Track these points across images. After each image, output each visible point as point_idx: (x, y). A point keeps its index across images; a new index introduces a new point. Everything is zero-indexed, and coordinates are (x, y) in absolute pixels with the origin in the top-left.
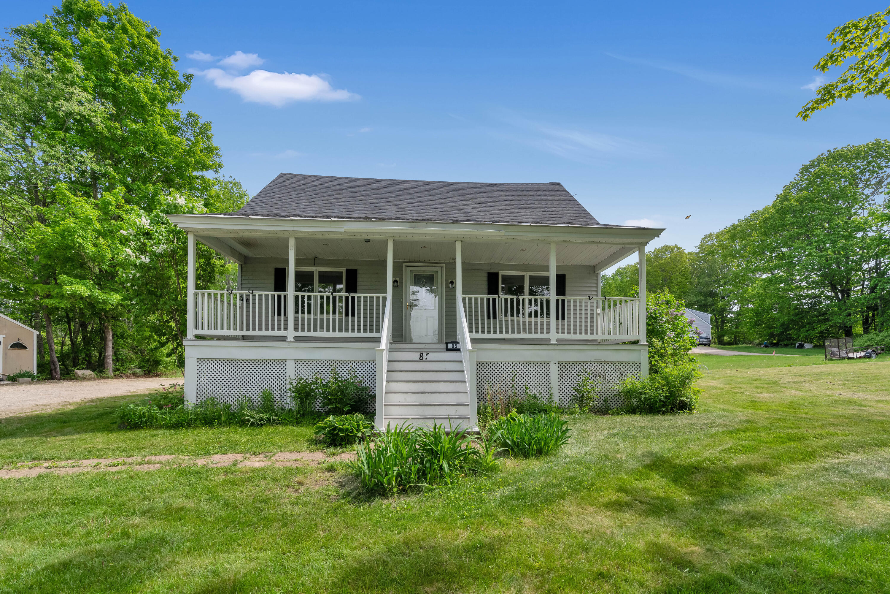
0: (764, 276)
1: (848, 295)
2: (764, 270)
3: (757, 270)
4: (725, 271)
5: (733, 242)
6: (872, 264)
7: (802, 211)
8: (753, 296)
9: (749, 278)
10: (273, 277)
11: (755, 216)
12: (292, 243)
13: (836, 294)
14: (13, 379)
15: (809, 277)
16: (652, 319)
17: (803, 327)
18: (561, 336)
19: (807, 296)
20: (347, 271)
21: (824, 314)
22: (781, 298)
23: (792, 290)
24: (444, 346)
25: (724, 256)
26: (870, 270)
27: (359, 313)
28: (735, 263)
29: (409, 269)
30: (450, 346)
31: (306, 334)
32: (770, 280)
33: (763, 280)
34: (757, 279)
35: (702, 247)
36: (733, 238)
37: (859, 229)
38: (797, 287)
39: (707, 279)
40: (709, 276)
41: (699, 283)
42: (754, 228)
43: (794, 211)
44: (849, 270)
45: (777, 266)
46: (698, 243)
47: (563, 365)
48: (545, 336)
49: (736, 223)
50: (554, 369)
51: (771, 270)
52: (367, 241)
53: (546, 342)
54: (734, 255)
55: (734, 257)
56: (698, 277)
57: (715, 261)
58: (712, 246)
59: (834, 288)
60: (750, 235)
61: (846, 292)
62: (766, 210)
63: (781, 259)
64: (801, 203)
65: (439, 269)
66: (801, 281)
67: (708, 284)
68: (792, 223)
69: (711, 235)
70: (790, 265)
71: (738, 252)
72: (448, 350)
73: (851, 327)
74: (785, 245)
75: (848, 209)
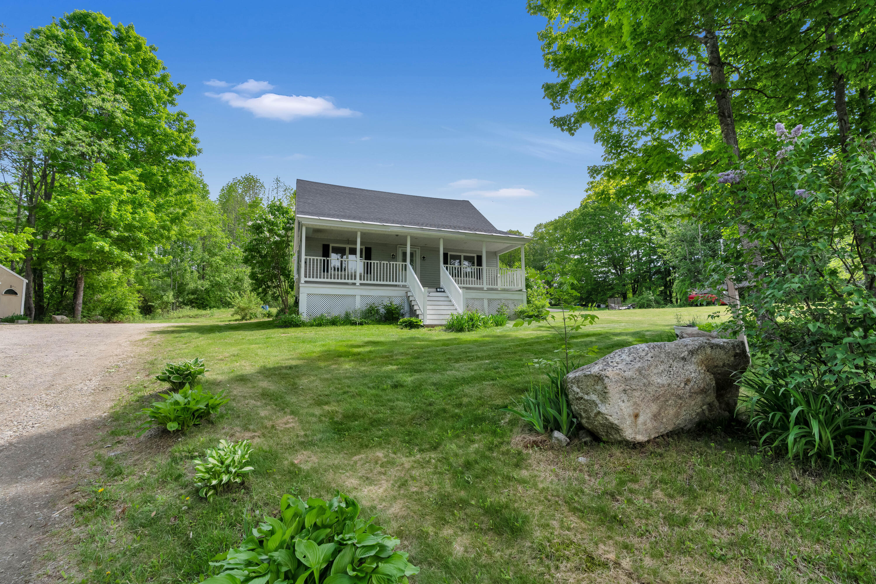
0: (576, 257)
1: (624, 272)
2: (576, 253)
3: (571, 252)
4: (551, 251)
5: (556, 231)
6: (635, 253)
7: (595, 215)
8: (569, 271)
9: (567, 258)
10: (322, 249)
11: (569, 214)
12: (359, 234)
13: (617, 271)
14: (12, 320)
15: (600, 260)
16: (527, 279)
17: (600, 293)
18: (488, 286)
19: (601, 272)
20: (366, 248)
21: (610, 285)
22: (586, 272)
23: (592, 268)
24: (435, 290)
25: (550, 242)
26: (634, 256)
27: (374, 273)
28: (557, 247)
29: (400, 249)
30: (438, 290)
31: (365, 282)
32: (578, 260)
33: (575, 260)
34: (571, 259)
35: (535, 233)
36: (555, 229)
37: (626, 231)
38: (595, 266)
39: (539, 257)
40: (541, 254)
41: (534, 260)
42: (568, 223)
43: (591, 215)
44: (623, 256)
45: (583, 251)
46: (532, 230)
47: (490, 300)
48: (481, 286)
49: (557, 218)
50: (486, 302)
51: (579, 253)
52: (397, 235)
53: (482, 289)
54: (557, 241)
55: (557, 243)
56: (534, 256)
57: (544, 244)
58: (542, 233)
59: (615, 268)
60: (566, 228)
61: (623, 270)
62: (575, 211)
63: (585, 246)
64: (595, 210)
65: (417, 250)
66: (597, 262)
67: (540, 260)
68: (590, 223)
69: (541, 225)
70: (591, 250)
71: (558, 239)
72: (437, 291)
73: (626, 293)
74: (587, 238)
75: (621, 217)
